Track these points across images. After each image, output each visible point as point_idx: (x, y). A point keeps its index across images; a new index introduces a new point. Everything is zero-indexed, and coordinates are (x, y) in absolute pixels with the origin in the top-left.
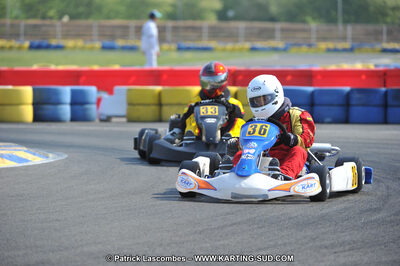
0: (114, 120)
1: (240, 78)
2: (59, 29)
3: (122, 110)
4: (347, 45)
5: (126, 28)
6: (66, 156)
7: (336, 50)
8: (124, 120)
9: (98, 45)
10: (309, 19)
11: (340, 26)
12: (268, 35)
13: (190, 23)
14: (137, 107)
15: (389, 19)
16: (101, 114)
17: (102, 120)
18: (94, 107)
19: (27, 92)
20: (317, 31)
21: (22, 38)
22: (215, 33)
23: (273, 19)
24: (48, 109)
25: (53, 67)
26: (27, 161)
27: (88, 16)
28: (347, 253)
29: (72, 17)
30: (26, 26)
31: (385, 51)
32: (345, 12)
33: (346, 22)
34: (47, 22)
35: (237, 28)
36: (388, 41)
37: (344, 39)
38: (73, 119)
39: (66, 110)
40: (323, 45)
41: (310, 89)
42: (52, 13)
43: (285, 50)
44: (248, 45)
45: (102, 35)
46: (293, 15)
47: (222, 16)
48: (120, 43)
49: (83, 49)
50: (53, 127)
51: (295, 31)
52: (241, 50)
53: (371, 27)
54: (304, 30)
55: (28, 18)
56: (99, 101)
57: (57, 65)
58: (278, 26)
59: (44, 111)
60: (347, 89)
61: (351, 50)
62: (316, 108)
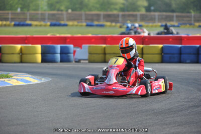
0: (82, 61)
1: (146, 40)
2: (65, 16)
3: (86, 57)
5: (98, 15)
6: (51, 79)
8: (87, 61)
9: (84, 24)
10: (191, 11)
12: (170, 19)
13: (131, 13)
14: (93, 55)
16: (76, 59)
17: (76, 62)
18: (72, 55)
20: (194, 17)
21: (46, 21)
22: (143, 18)
23: (173, 11)
24: (49, 56)
25: (58, 35)
26: (31, 82)
27: (81, 9)
28: (176, 127)
29: (73, 10)
30: (49, 14)
34: (60, 12)
35: (155, 15)
38: (62, 61)
39: (58, 56)
40: (197, 24)
41: (180, 46)
42: (63, 8)
43: (178, 26)
44: (160, 24)
45: (87, 19)
46: (184, 9)
47: (148, 9)
48: (96, 23)
49: (77, 26)
50: (51, 65)
52: (156, 26)
54: (188, 17)
55: (52, 10)
57: (60, 34)
58: (175, 14)
59: (47, 58)
60: (198, 46)
62: (182, 55)
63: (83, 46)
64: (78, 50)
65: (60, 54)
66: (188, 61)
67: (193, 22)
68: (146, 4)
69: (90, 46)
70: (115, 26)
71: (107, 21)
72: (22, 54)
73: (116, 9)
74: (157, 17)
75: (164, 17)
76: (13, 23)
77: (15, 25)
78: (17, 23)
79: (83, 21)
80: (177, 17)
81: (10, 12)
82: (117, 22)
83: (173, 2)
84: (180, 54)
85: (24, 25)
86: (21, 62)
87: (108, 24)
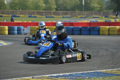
2: (18, 12)
3: (29, 32)
4: (85, 16)
5: (34, 12)
6: (13, 43)
7: (82, 17)
8: (30, 34)
9: (28, 16)
10: (76, 10)
11: (83, 12)
12: (67, 14)
13: (49, 11)
15: (95, 10)
17: (24, 34)
18: (23, 31)
19: (7, 28)
20: (78, 13)
21: (10, 14)
22: (55, 14)
23: (68, 10)
27: (26, 9)
29: (22, 10)
30: (11, 11)
31: (94, 17)
32: (85, 8)
33: (85, 11)
34: (16, 10)
36: (95, 15)
37: (84, 15)
38: (18, 34)
39: (16, 32)
40: (79, 16)
41: (72, 27)
42: (17, 8)
43: (70, 17)
44: (62, 16)
45: (29, 14)
46: (73, 9)
47: (57, 9)
48: (33, 16)
49: (24, 17)
50: (12, 36)
51: (73, 13)
52: (60, 17)
53: (90, 12)
54: (75, 13)
57: (16, 21)
58: (69, 12)
59: (11, 32)
60: (81, 27)
61: (86, 17)
62: (74, 31)
63: (28, 27)
64: (25, 28)
65: (17, 30)
66: (76, 34)
67: (77, 15)
68: (55, 7)
69: (31, 27)
70: (42, 17)
73: (42, 9)
74: (61, 13)
75: (64, 13)
79: (27, 14)
82: (42, 15)
84: (73, 31)
87: (39, 16)
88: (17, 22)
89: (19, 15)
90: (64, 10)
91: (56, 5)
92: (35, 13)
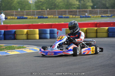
1: (98, 25)
5: (65, 12)
9: (58, 17)
12: (106, 12)
13: (84, 10)
19: (37, 31)
21: (36, 15)
22: (91, 12)
23: (107, 8)
25: (45, 23)
27: (54, 8)
29: (50, 9)
30: (37, 11)
34: (43, 10)
35: (97, 11)
38: (50, 38)
39: (48, 35)
42: (44, 8)
43: (111, 17)
44: (100, 16)
45: (59, 14)
47: (93, 7)
48: (64, 16)
49: (53, 18)
52: (98, 17)
55: (37, 9)
56: (58, 32)
58: (109, 10)
59: (42, 36)
63: (63, 29)
68: (91, 4)
69: (66, 29)
70: (75, 17)
71: (70, 15)
72: (28, 35)
73: (74, 8)
74: (99, 12)
75: (103, 11)
76: (16, 17)
77: (18, 18)
78: (19, 17)
79: (57, 15)
80: (110, 11)
81: (14, 11)
82: (76, 15)
83: (107, 3)
85: (23, 18)
86: (27, 39)
87: (71, 16)
88: (47, 23)
89: (47, 16)
90: (102, 8)
91: (93, 2)
92: (67, 13)
